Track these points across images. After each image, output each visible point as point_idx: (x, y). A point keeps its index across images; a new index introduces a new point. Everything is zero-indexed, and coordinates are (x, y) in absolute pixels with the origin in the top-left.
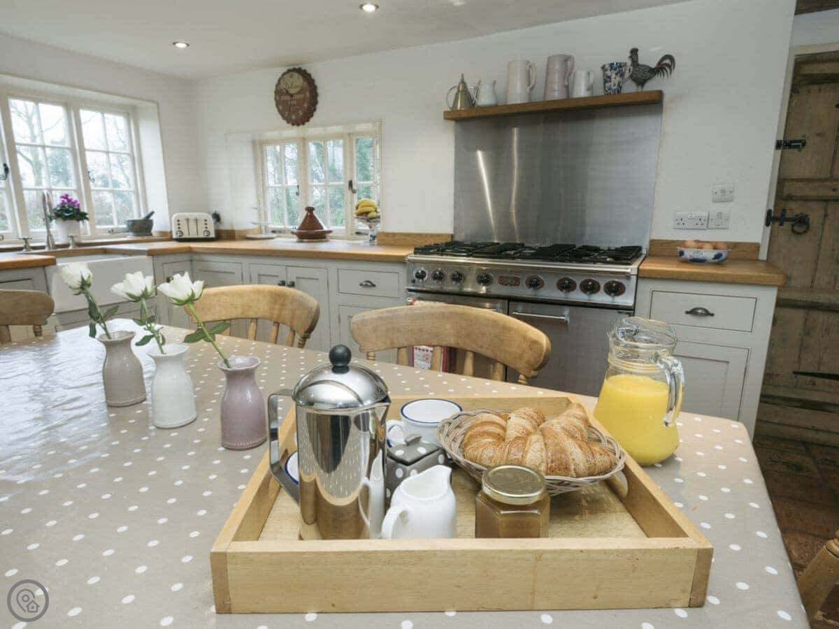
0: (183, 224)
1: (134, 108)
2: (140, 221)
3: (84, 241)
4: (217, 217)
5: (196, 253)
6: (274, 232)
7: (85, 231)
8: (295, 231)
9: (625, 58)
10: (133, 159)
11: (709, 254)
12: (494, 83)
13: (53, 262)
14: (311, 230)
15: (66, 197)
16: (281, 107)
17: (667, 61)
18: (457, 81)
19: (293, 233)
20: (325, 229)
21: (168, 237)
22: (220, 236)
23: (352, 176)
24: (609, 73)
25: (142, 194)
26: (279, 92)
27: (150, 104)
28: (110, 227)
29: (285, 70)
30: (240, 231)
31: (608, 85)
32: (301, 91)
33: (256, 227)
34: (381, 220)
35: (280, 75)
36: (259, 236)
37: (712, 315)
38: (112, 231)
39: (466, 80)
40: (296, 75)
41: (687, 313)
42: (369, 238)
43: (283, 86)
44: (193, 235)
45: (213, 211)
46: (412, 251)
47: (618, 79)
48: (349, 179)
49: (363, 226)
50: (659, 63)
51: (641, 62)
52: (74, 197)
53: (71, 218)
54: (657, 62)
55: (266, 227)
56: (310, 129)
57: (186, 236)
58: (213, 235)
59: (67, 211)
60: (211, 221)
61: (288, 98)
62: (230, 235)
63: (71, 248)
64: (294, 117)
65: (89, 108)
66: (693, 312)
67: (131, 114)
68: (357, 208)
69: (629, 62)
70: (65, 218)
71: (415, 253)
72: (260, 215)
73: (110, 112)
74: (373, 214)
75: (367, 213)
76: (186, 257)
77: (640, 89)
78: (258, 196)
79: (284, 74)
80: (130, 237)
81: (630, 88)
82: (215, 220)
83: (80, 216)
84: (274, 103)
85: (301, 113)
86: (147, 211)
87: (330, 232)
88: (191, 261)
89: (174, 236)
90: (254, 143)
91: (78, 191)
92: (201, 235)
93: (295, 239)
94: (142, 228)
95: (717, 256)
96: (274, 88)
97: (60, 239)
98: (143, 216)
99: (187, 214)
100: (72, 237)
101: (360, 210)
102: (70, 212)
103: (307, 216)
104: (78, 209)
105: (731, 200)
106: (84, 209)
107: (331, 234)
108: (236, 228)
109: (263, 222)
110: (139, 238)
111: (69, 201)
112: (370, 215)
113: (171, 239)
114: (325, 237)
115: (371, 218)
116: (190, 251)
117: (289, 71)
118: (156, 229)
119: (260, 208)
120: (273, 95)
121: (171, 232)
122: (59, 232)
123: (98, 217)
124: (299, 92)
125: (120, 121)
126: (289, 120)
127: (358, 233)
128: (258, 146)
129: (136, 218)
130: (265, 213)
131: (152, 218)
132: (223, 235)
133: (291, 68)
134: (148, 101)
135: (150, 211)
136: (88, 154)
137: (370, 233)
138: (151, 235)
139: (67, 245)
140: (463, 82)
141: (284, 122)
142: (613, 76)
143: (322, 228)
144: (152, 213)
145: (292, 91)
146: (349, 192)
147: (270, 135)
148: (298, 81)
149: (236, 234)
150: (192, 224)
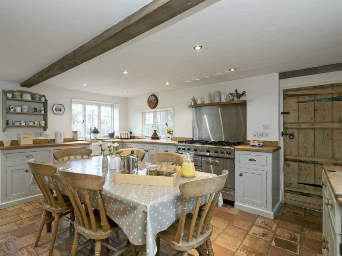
0: (122, 134)
1: (113, 105)
2: (111, 134)
3: (98, 139)
4: (131, 133)
5: (124, 142)
6: (146, 137)
7: (99, 136)
8: (151, 137)
9: (234, 92)
10: (112, 118)
11: (256, 144)
12: (201, 98)
13: (91, 143)
14: (155, 136)
15: (95, 128)
16: (149, 104)
17: (244, 93)
18: (192, 98)
19: (150, 137)
20: (159, 136)
21: (118, 138)
22: (131, 138)
23: (167, 121)
24: (229, 96)
25: (113, 127)
26: (148, 101)
27: (117, 104)
28: (104, 135)
29: (150, 95)
30: (137, 137)
31: (230, 99)
32: (154, 100)
33: (141, 135)
34: (173, 134)
35: (149, 96)
36: (142, 138)
37: (255, 161)
38: (104, 136)
39: (195, 97)
40: (153, 96)
41: (249, 160)
42: (170, 139)
43: (150, 99)
44: (124, 138)
45: (130, 131)
46: (177, 142)
47: (232, 97)
48: (166, 122)
49: (170, 136)
50: (243, 93)
51: (238, 93)
52: (97, 128)
53: (96, 133)
54: (242, 93)
55: (144, 136)
56: (156, 109)
57: (122, 138)
58: (129, 138)
59: (95, 131)
60: (129, 134)
61: (150, 102)
62: (134, 138)
63: (95, 140)
64: (152, 107)
65: (103, 106)
66: (250, 160)
67: (112, 106)
68: (167, 130)
69: (235, 93)
70: (94, 133)
71: (178, 143)
72: (142, 132)
73: (107, 106)
74: (172, 132)
75: (170, 132)
76: (122, 143)
77: (239, 99)
78: (142, 127)
79: (150, 96)
80: (109, 138)
81: (236, 99)
82: (130, 134)
83: (98, 132)
84: (147, 103)
85: (154, 106)
86: (113, 130)
87: (160, 137)
88: (123, 144)
89: (120, 138)
90: (142, 113)
91: (98, 126)
92: (126, 138)
93: (151, 139)
94: (112, 135)
95: (259, 145)
96: (147, 100)
97: (92, 138)
98: (112, 132)
99: (123, 132)
100: (95, 138)
101: (169, 131)
102: (96, 132)
103: (154, 133)
104: (98, 131)
105: (268, 129)
106: (99, 131)
107: (161, 138)
108: (136, 136)
109: (143, 134)
110: (111, 138)
111: (96, 128)
112: (171, 132)
113: (119, 139)
114: (159, 138)
115: (171, 133)
116: (123, 142)
117: (151, 95)
118: (115, 136)
119: (142, 130)
120: (147, 101)
121: (119, 137)
122: (93, 136)
123: (101, 132)
124: (153, 101)
125: (110, 108)
126: (151, 108)
127: (168, 137)
128: (143, 114)
129: (111, 133)
130: (144, 131)
131: (115, 133)
132: (132, 138)
133: (152, 94)
134: (117, 103)
135: (114, 131)
136: (101, 117)
137: (171, 137)
138: (114, 137)
139: (94, 140)
140: (194, 98)
141: (150, 108)
142: (231, 96)
143: (158, 136)
144: (115, 132)
145: (152, 100)
146: (166, 126)
147: (146, 111)
148: (153, 98)
149: (136, 137)
150: (124, 135)
